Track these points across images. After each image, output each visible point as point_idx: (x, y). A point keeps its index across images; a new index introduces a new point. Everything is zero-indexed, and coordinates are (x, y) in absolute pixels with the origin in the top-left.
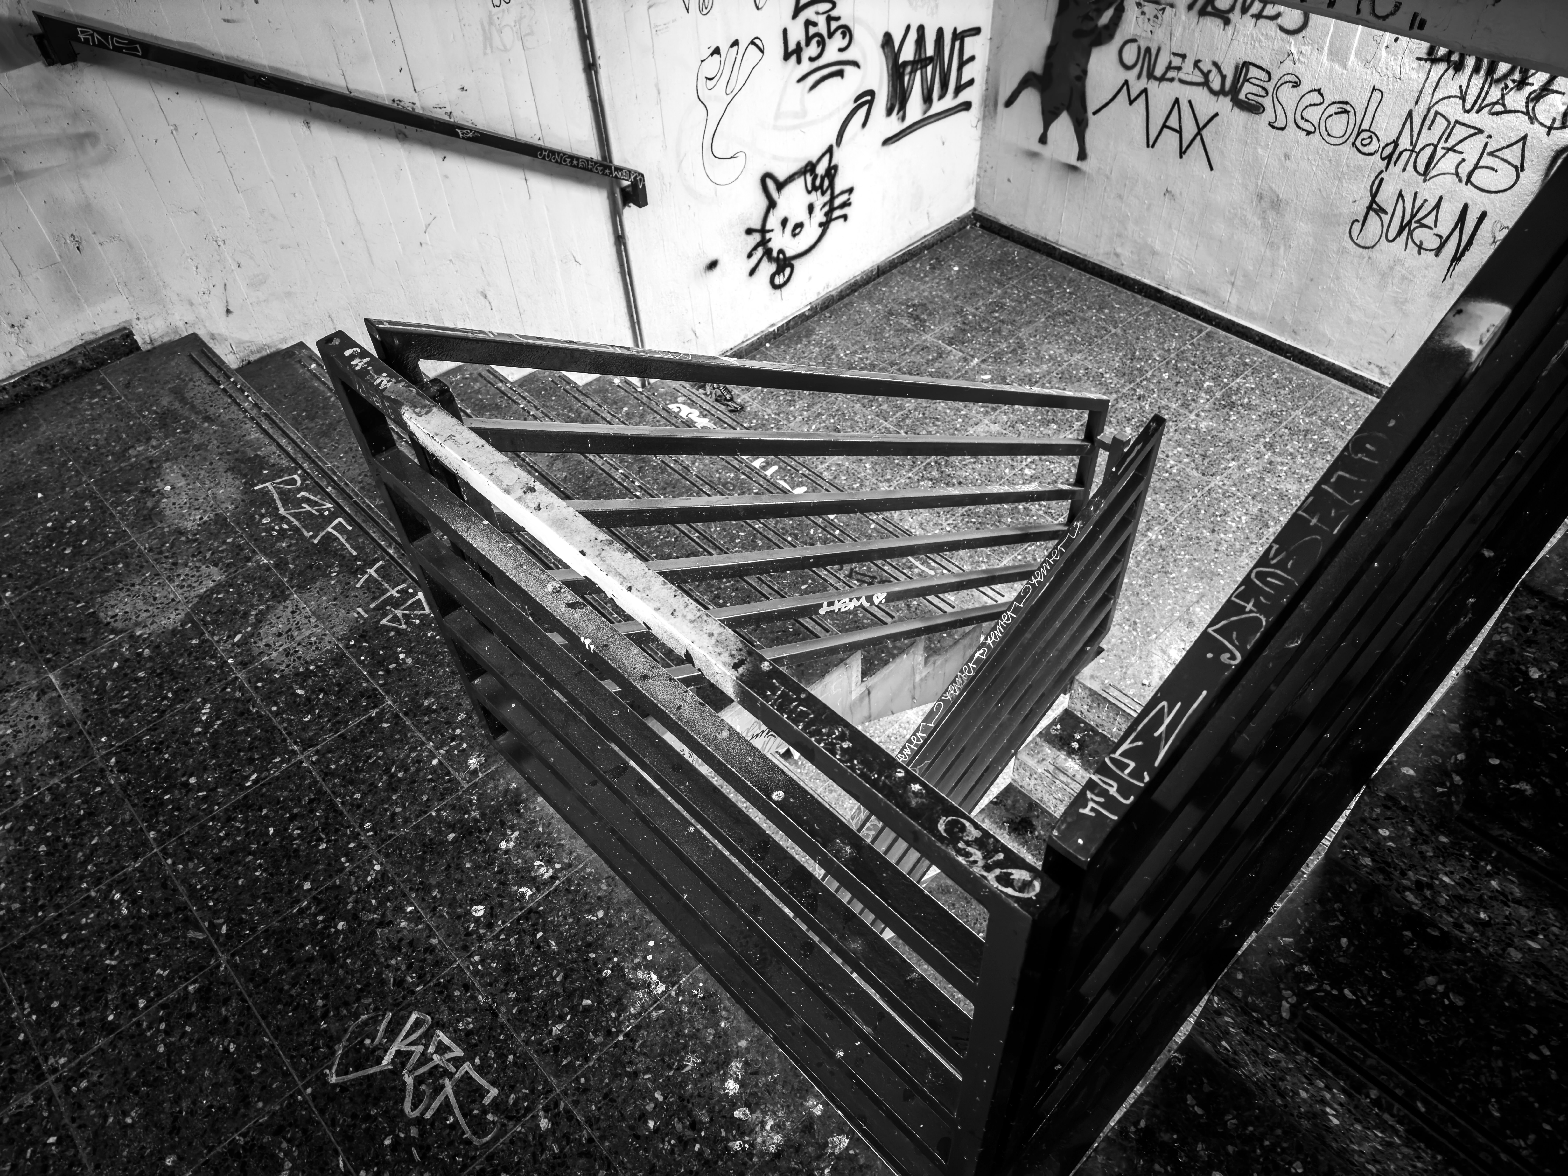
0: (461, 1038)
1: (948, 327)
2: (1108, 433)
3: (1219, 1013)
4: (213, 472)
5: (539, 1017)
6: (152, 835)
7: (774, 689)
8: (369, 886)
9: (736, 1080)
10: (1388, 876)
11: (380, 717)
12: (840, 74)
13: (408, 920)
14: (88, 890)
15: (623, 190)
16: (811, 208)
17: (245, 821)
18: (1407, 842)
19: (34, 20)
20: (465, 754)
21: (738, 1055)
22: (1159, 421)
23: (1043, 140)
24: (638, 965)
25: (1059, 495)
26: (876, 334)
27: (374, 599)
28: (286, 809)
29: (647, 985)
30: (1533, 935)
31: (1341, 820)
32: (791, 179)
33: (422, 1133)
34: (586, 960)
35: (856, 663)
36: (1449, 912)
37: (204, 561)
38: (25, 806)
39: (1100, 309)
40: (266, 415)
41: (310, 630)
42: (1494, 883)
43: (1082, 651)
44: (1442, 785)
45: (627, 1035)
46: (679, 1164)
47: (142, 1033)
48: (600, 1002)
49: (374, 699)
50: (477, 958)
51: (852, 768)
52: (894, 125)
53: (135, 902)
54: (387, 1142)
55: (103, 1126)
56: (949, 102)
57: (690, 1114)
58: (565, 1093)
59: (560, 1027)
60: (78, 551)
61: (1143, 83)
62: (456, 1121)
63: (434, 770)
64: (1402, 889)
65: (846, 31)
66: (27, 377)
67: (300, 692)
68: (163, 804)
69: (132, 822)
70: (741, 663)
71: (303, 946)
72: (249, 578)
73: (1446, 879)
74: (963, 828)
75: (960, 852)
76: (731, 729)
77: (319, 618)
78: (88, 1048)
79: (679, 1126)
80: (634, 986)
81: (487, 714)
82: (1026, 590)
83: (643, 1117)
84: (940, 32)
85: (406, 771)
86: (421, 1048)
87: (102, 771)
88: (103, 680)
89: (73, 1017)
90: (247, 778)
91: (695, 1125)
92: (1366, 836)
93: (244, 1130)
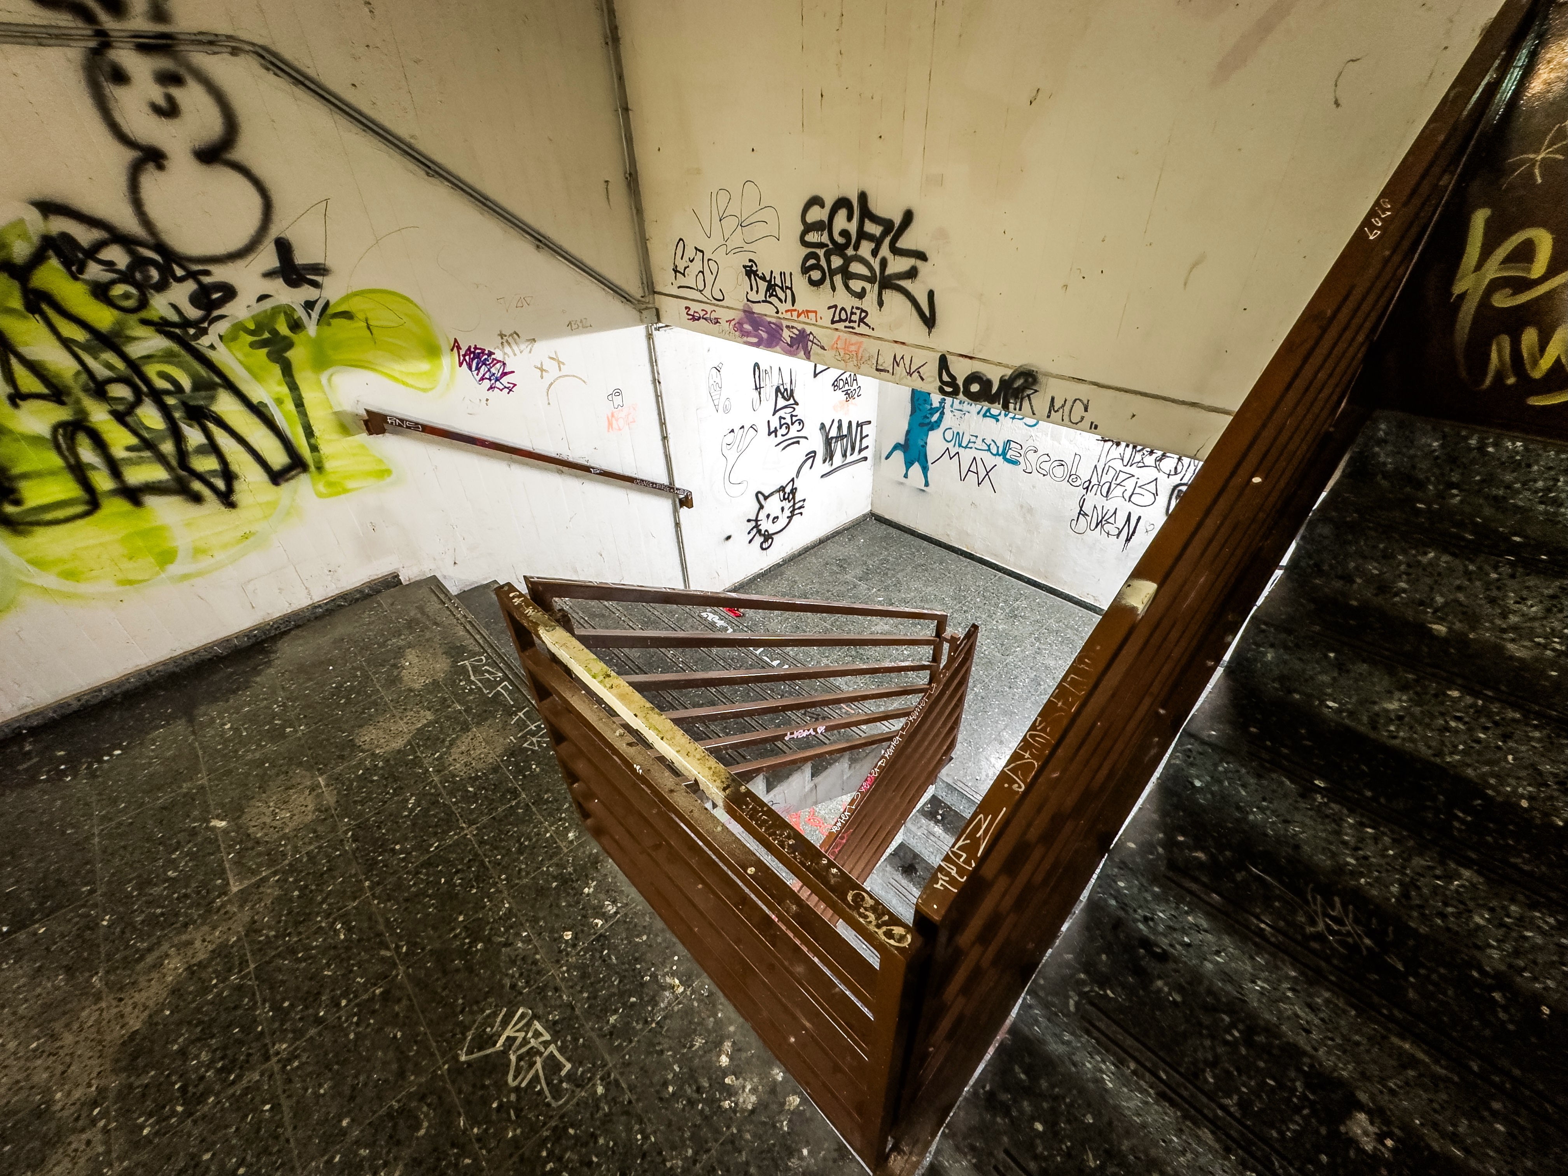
0: (551, 1026)
1: (859, 572)
2: (949, 632)
3: (1030, 1007)
4: (434, 655)
5: (601, 1010)
6: (367, 883)
7: (747, 805)
8: (500, 918)
9: (727, 1055)
10: (1126, 912)
11: (518, 805)
12: (798, 442)
13: (523, 942)
14: (320, 922)
15: (680, 500)
16: (783, 509)
17: (427, 874)
18: (1135, 890)
19: (365, 413)
20: (567, 830)
21: (728, 1037)
22: (975, 627)
23: (906, 476)
24: (667, 974)
25: (923, 668)
26: (820, 575)
27: (521, 731)
28: (454, 866)
29: (672, 987)
30: (1218, 953)
31: (1095, 876)
32: (772, 494)
33: (519, 1099)
34: (634, 970)
35: (808, 770)
36: (1165, 936)
37: (423, 708)
38: (290, 865)
39: (941, 563)
40: (470, 622)
41: (481, 750)
42: (1190, 918)
43: (941, 759)
44: (1152, 854)
45: (658, 1023)
46: (687, 1120)
47: (341, 1025)
48: (641, 999)
49: (515, 793)
50: (565, 968)
51: (795, 858)
52: (827, 468)
53: (349, 930)
54: (495, 1105)
55: (303, 1096)
56: (856, 456)
57: (696, 1081)
58: (615, 1066)
59: (615, 1017)
60: (349, 701)
61: (957, 449)
62: (542, 1089)
63: (547, 840)
64: (1135, 921)
65: (801, 422)
66: (334, 600)
67: (471, 789)
68: (377, 862)
69: (355, 875)
70: (728, 787)
71: (453, 961)
72: (448, 718)
73: (1161, 915)
74: (863, 899)
75: (861, 915)
76: (723, 825)
77: (487, 743)
78: (303, 1035)
79: (689, 1091)
80: (663, 988)
81: (580, 806)
82: (907, 724)
83: (665, 1084)
84: (850, 423)
85: (530, 840)
86: (523, 1034)
87: (342, 841)
88: (351, 782)
89: (297, 1013)
90: (432, 845)
91: (699, 1090)
92: (1110, 886)
93: (399, 1097)
